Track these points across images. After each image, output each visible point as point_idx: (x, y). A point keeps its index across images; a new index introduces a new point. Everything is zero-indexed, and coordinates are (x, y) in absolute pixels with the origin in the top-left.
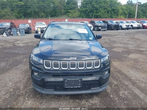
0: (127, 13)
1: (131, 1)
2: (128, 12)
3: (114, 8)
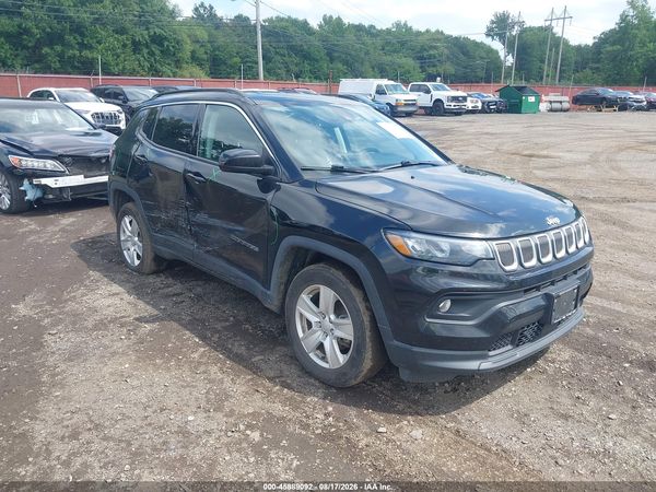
0: (205, 56)
1: (212, 8)
2: (206, 53)
3: (158, 31)
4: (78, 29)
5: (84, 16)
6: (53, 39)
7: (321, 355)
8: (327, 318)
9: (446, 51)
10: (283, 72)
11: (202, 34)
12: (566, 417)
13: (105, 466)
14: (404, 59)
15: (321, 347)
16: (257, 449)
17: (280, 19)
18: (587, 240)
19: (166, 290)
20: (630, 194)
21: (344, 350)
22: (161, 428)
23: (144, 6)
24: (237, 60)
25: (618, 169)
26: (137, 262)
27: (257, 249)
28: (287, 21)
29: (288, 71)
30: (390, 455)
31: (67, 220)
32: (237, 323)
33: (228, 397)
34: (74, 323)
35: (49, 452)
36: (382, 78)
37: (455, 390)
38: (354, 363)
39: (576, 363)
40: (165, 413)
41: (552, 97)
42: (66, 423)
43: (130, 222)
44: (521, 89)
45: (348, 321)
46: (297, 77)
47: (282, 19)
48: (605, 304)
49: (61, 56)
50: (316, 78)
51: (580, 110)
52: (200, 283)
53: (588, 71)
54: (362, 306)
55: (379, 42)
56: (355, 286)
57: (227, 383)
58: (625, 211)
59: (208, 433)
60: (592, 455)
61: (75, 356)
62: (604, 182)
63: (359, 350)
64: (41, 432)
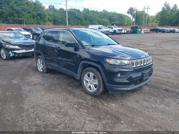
1: (53, 6)
2: (52, 18)
3: (39, 12)
4: (18, 12)
5: (19, 9)
6: (11, 15)
7: (90, 89)
8: (91, 80)
9: (117, 18)
10: (73, 23)
11: (51, 13)
12: (147, 101)
13: (42, 113)
14: (106, 20)
15: (90, 87)
16: (77, 109)
17: (72, 9)
18: (151, 61)
19: (50, 77)
20: (164, 53)
21: (96, 87)
22: (54, 105)
23: (36, 6)
24: (61, 20)
25: (161, 47)
26: (42, 70)
27: (74, 65)
28: (74, 10)
29: (74, 23)
30: (107, 109)
31: (21, 61)
32: (69, 84)
33: (69, 99)
34: (28, 84)
35: (28, 111)
36: (100, 25)
37: (121, 96)
38: (98, 90)
39: (150, 90)
40: (54, 103)
41: (145, 29)
42: (31, 105)
43: (40, 61)
44: (137, 27)
45: (97, 80)
46: (77, 25)
47: (73, 9)
48: (157, 78)
49: (13, 19)
50: (82, 25)
51: (152, 33)
52: (58, 75)
53: (154, 23)
54: (100, 76)
55: (99, 15)
56: (98, 72)
57: (68, 96)
58: (163, 57)
59: (65, 106)
60: (153, 108)
61: (30, 91)
62: (157, 50)
63: (99, 87)
64: (26, 107)
